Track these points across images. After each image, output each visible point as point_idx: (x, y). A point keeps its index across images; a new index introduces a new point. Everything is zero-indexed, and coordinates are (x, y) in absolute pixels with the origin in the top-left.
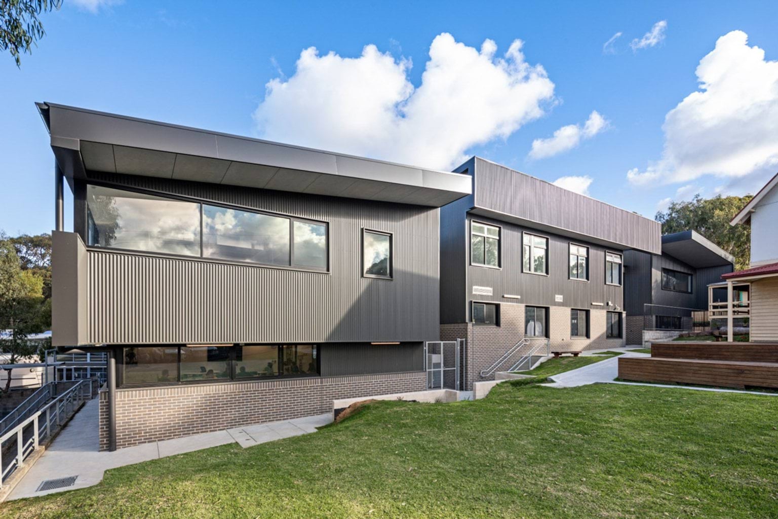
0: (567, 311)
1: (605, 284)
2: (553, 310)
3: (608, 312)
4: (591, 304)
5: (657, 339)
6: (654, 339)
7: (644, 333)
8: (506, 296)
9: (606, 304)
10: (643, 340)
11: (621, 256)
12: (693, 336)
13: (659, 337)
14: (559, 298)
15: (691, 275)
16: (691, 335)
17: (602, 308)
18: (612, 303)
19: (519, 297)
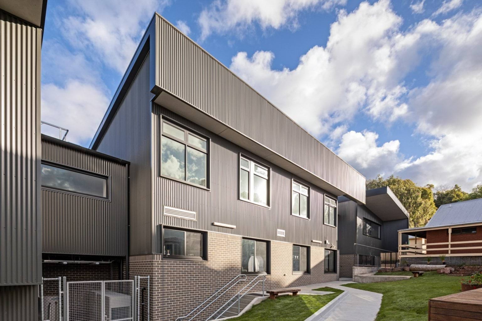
0: (289, 247)
1: (324, 224)
2: (274, 244)
3: (325, 249)
4: (312, 241)
5: (363, 274)
6: (361, 274)
7: (354, 268)
8: (216, 224)
9: (324, 242)
10: (353, 275)
11: (336, 201)
12: (389, 272)
13: (365, 272)
14: (281, 233)
15: (380, 226)
16: (387, 270)
17: (321, 245)
18: (329, 242)
19: (234, 227)
